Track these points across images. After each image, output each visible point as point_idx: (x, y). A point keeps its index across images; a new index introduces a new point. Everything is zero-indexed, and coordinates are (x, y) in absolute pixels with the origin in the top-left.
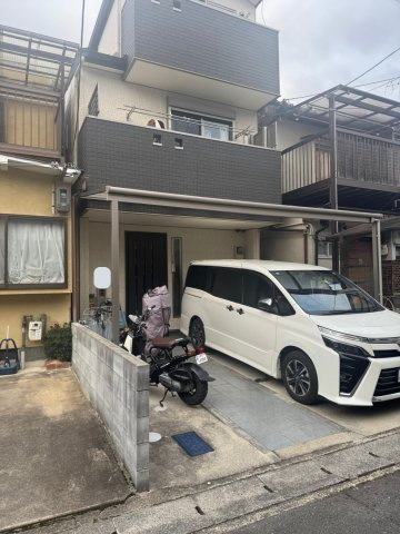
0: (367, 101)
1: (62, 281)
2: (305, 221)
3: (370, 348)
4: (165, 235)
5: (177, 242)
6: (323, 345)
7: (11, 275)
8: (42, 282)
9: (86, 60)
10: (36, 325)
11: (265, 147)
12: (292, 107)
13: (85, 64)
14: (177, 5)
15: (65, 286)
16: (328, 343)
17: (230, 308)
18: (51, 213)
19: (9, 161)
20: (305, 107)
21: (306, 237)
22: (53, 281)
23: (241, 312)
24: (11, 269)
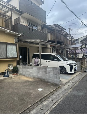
0: (60, 27)
1: (17, 57)
2: (51, 46)
3: (73, 65)
4: (26, 48)
5: (29, 49)
6: (67, 65)
7: (8, 56)
8: (13, 57)
9: (15, 10)
10: (12, 66)
11: (44, 32)
12: (48, 26)
13: (15, 11)
14: (29, 1)
15: (17, 58)
16: (68, 65)
17: (46, 61)
18: (14, 43)
19: (9, 31)
20: (50, 26)
21: (51, 49)
22: (15, 57)
23: (49, 61)
24: (7, 54)
